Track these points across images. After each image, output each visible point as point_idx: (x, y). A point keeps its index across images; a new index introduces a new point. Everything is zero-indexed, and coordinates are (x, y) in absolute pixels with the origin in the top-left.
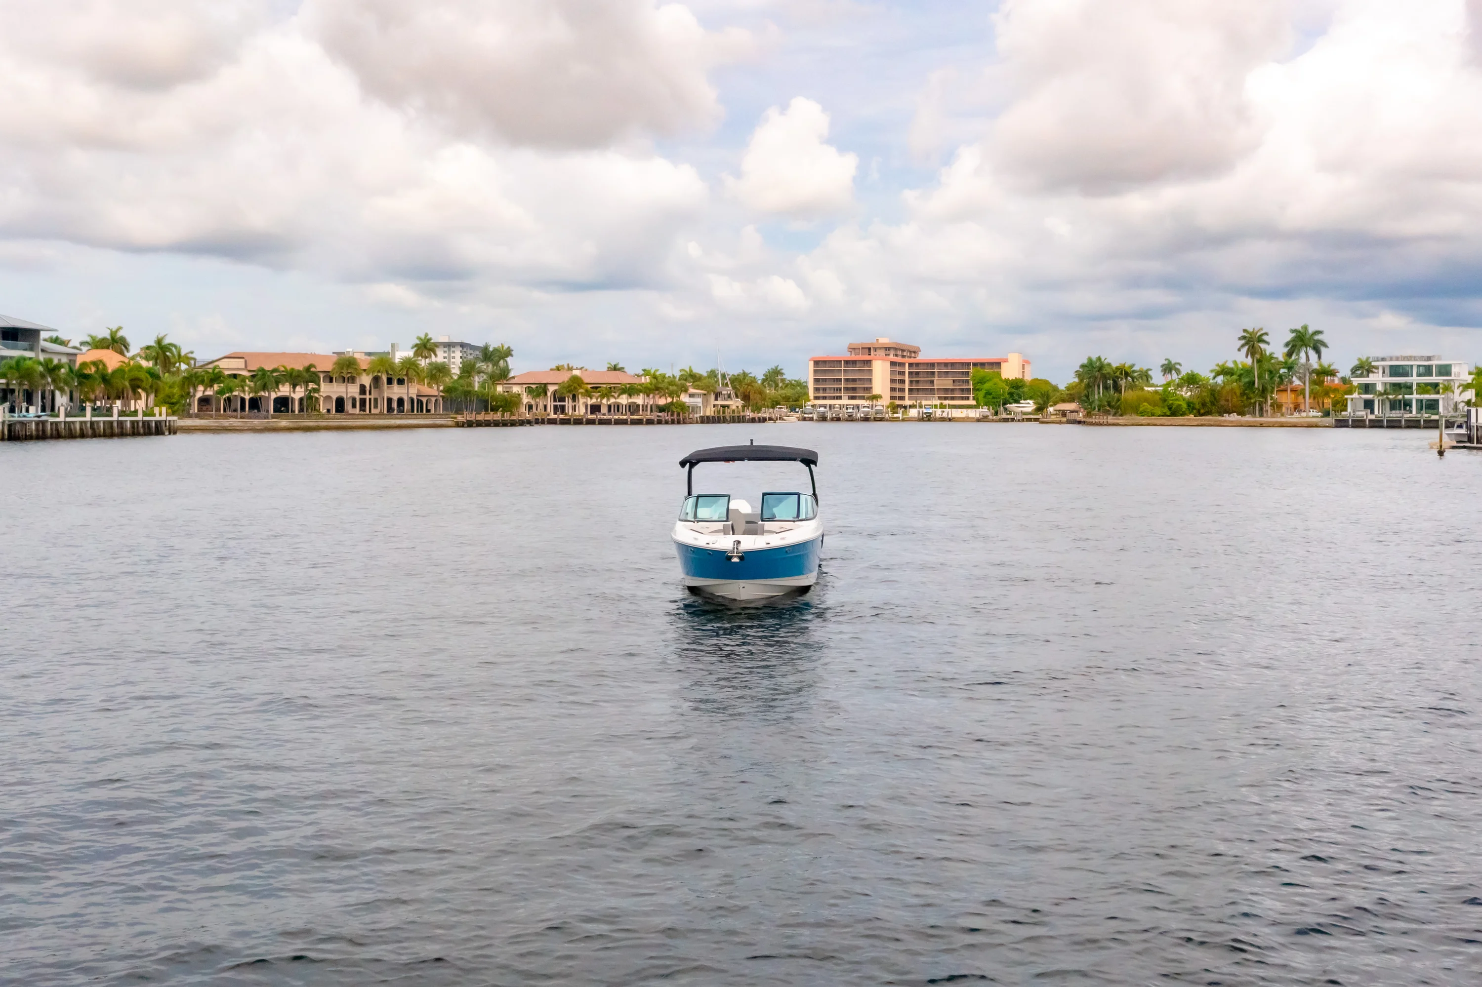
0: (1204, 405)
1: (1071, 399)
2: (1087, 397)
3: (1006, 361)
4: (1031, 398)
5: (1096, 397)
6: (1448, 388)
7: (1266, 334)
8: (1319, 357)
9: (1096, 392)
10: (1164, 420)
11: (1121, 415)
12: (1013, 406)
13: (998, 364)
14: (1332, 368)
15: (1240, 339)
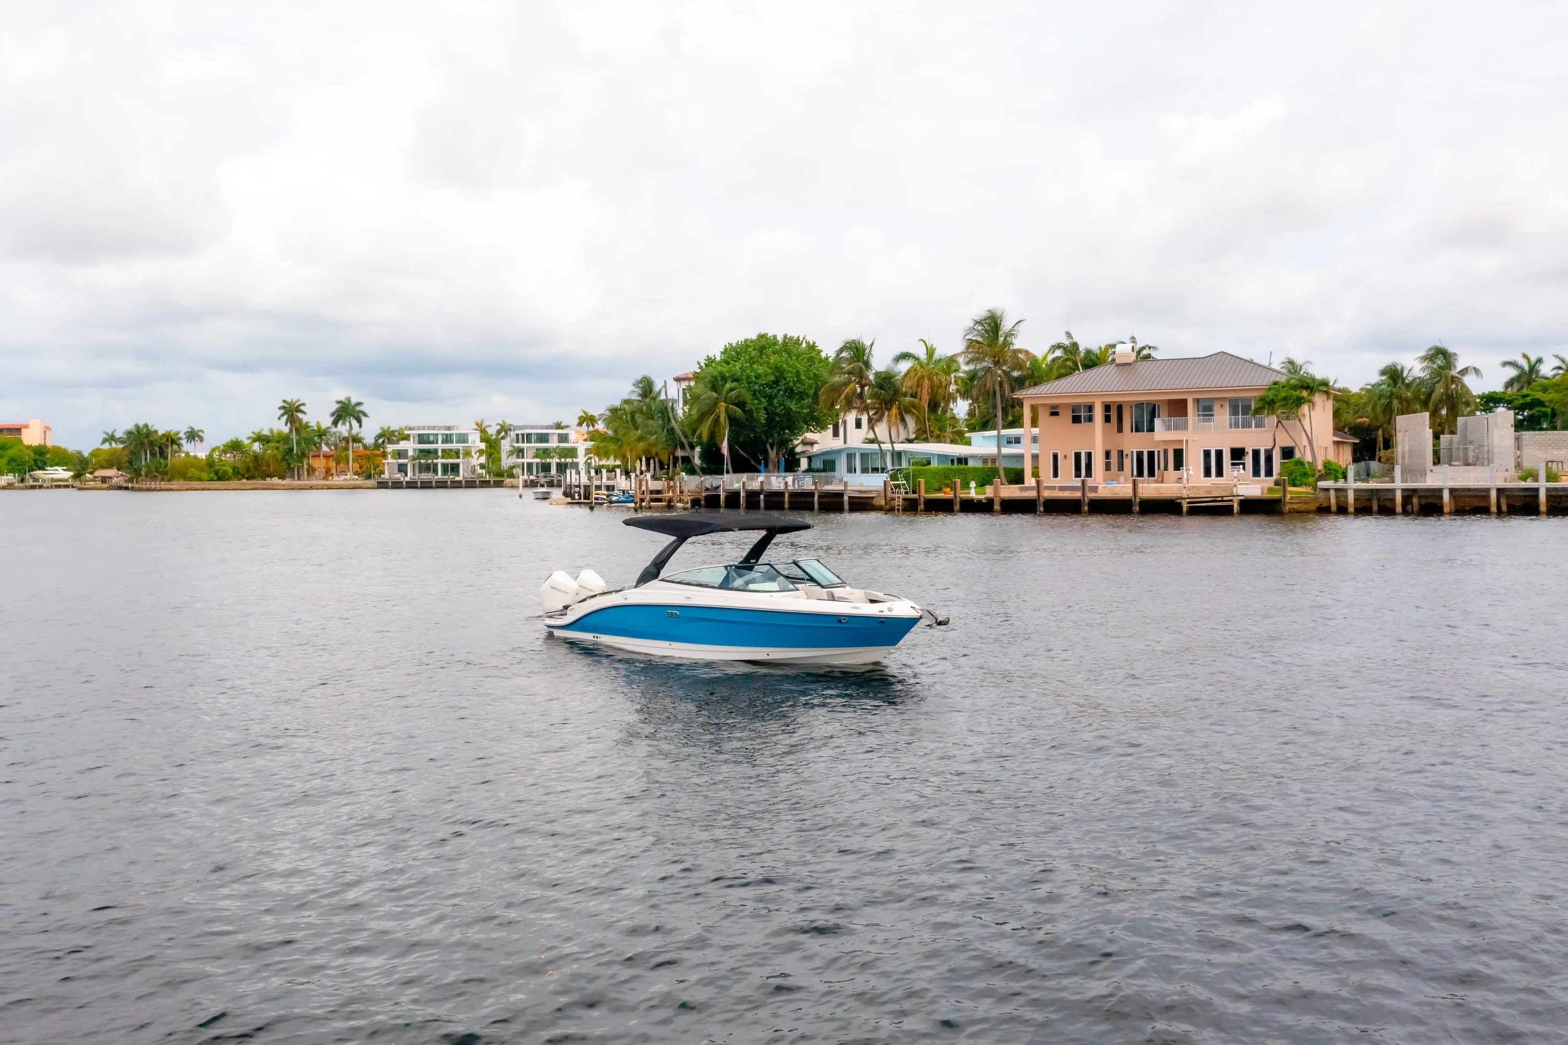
0: (248, 470)
1: (110, 465)
2: (131, 463)
3: (27, 427)
4: (57, 465)
5: (143, 463)
6: (468, 454)
7: (303, 404)
8: (360, 426)
9: (143, 457)
10: (218, 484)
11: (169, 480)
12: (39, 473)
13: (18, 430)
14: (360, 436)
15: (280, 408)
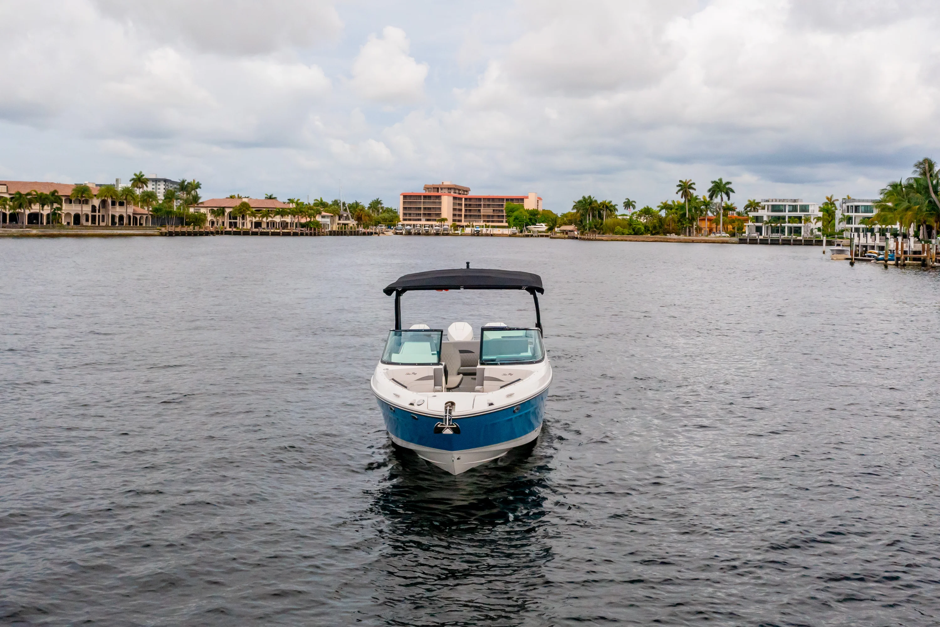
0: (655, 227)
1: (570, 223)
2: (581, 221)
3: (527, 198)
4: (543, 222)
5: (588, 222)
6: (808, 220)
7: (694, 184)
8: (729, 199)
9: (588, 218)
10: (632, 237)
11: (603, 234)
12: (531, 227)
13: (522, 200)
14: (733, 206)
15: (678, 186)
